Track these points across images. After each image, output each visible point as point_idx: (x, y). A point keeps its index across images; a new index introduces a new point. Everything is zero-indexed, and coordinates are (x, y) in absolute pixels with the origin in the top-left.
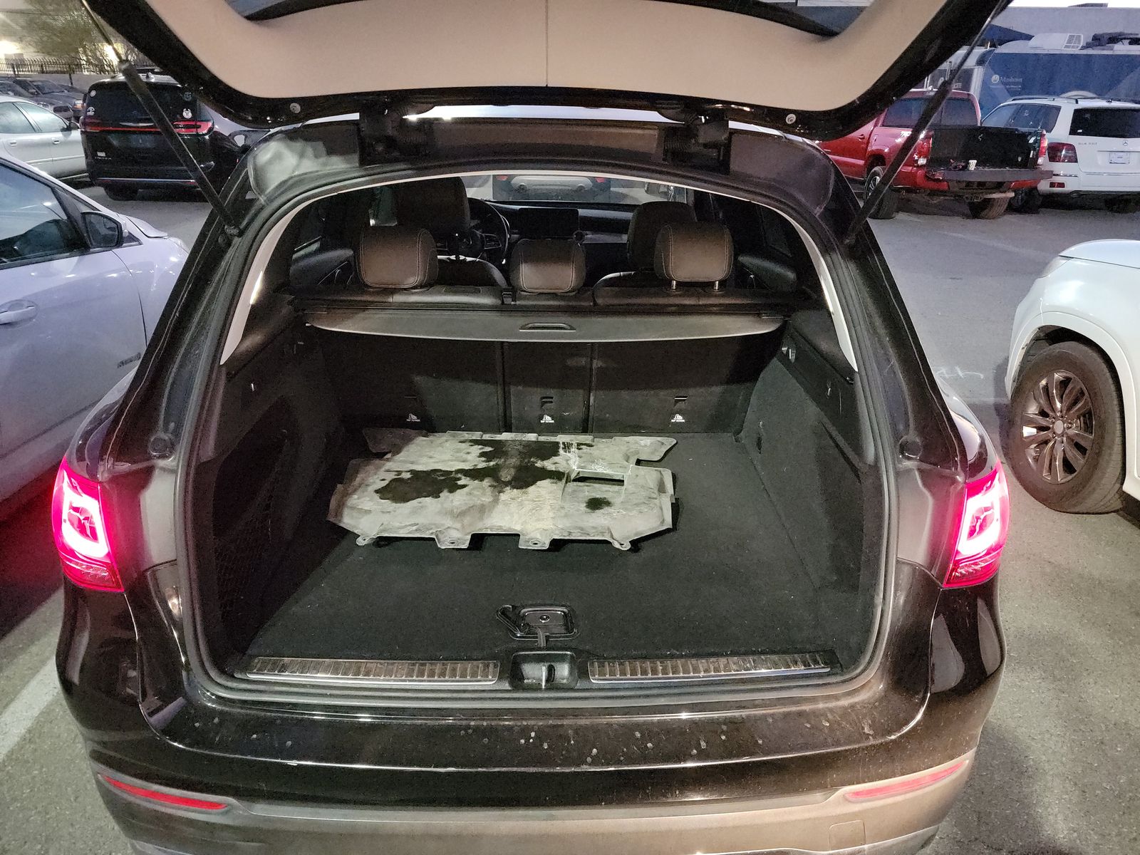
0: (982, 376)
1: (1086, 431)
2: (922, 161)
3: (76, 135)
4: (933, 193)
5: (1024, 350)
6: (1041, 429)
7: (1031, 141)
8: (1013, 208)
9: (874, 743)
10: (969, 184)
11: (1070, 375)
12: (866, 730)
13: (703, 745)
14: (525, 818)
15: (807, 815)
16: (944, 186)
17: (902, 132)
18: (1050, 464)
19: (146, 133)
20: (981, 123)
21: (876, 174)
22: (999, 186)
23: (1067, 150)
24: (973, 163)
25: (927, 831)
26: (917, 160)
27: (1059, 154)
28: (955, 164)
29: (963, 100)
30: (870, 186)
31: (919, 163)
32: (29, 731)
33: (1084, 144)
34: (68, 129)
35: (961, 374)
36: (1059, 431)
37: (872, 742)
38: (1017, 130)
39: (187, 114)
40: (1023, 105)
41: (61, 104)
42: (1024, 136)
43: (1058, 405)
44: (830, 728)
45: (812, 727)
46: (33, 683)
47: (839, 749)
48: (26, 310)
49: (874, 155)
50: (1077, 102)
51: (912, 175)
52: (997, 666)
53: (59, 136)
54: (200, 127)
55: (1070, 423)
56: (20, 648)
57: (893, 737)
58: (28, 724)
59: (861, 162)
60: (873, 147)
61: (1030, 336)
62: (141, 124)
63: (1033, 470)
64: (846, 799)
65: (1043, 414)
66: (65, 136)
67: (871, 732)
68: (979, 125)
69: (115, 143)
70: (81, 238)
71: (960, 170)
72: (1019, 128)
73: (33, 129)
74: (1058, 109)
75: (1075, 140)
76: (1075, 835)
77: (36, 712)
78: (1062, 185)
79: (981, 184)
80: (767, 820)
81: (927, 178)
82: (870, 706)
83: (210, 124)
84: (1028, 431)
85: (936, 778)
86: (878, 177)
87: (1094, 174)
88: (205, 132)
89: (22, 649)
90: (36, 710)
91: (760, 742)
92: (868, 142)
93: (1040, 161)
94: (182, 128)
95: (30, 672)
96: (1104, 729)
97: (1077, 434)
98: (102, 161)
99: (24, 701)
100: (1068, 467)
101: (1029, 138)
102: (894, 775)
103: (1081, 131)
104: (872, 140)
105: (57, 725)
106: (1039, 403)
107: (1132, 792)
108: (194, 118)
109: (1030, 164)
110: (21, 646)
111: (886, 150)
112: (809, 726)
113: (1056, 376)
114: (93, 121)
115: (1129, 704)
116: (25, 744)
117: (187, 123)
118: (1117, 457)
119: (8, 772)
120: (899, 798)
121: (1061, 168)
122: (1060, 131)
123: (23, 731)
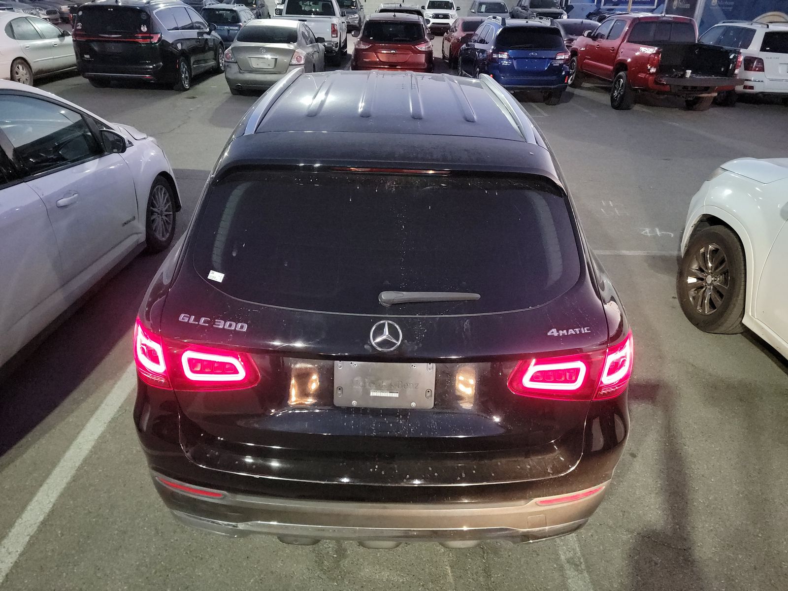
0: (672, 235)
1: (724, 284)
2: (653, 70)
3: (69, 40)
4: (659, 93)
5: (693, 228)
6: (699, 279)
7: (731, 57)
8: (716, 103)
9: (552, 477)
10: (685, 88)
11: (717, 246)
12: (549, 471)
13: (464, 475)
14: (371, 508)
15: (516, 512)
16: (667, 88)
17: (641, 48)
18: (702, 302)
19: (118, 42)
20: (698, 41)
21: (621, 77)
22: (706, 89)
23: (758, 62)
24: (689, 72)
25: (581, 521)
26: (650, 69)
27: (751, 65)
28: (675, 73)
29: (687, 24)
30: (616, 86)
31: (651, 71)
32: (93, 447)
33: (770, 58)
34: (63, 35)
35: (658, 233)
36: (709, 282)
37: (551, 477)
38: (722, 48)
39: (144, 29)
40: (729, 27)
41: (51, 8)
42: (728, 53)
43: (710, 265)
44: (530, 469)
45: (521, 468)
46: (92, 420)
47: (533, 480)
48: (73, 197)
49: (620, 63)
50: (768, 27)
51: (645, 80)
52: (623, 438)
53: (56, 41)
54: (152, 38)
55: (716, 277)
56: (81, 399)
57: (562, 475)
58: (93, 443)
59: (611, 68)
60: (620, 57)
61: (697, 219)
62: (113, 36)
63: (691, 305)
64: (536, 504)
65: (701, 270)
66: (61, 40)
67: (551, 472)
68: (697, 42)
69: (96, 48)
70: (99, 145)
71: (679, 77)
72: (724, 47)
73: (40, 36)
74: (754, 31)
75: (764, 55)
76: (678, 527)
77: (96, 437)
78: (752, 88)
79: (694, 88)
80: (496, 513)
81: (656, 82)
82: (553, 458)
83: (159, 35)
84: (691, 280)
85: (586, 495)
86: (622, 80)
87: (776, 80)
88: (156, 41)
89: (83, 400)
90: (96, 435)
91: (493, 475)
92: (617, 53)
93: (736, 71)
94: (140, 38)
95: (89, 413)
96: (706, 468)
97: (718, 285)
98: (88, 61)
99: (88, 430)
100: (712, 305)
101: (730, 54)
102: (562, 493)
103: (768, 48)
104: (620, 52)
105: (109, 444)
106: (699, 263)
107: (715, 504)
108: (149, 31)
109: (730, 74)
110: (82, 398)
111: (629, 60)
112: (519, 467)
113: (710, 247)
114: (80, 33)
115: (724, 454)
116: (92, 455)
117: (143, 35)
118: (740, 302)
119: (85, 470)
120: (565, 505)
121: (753, 75)
122: (754, 48)
123: (90, 447)
